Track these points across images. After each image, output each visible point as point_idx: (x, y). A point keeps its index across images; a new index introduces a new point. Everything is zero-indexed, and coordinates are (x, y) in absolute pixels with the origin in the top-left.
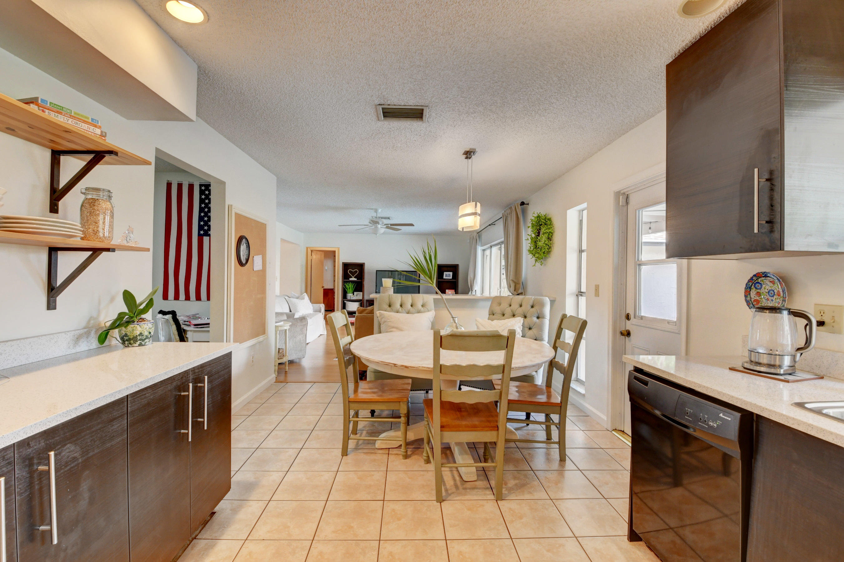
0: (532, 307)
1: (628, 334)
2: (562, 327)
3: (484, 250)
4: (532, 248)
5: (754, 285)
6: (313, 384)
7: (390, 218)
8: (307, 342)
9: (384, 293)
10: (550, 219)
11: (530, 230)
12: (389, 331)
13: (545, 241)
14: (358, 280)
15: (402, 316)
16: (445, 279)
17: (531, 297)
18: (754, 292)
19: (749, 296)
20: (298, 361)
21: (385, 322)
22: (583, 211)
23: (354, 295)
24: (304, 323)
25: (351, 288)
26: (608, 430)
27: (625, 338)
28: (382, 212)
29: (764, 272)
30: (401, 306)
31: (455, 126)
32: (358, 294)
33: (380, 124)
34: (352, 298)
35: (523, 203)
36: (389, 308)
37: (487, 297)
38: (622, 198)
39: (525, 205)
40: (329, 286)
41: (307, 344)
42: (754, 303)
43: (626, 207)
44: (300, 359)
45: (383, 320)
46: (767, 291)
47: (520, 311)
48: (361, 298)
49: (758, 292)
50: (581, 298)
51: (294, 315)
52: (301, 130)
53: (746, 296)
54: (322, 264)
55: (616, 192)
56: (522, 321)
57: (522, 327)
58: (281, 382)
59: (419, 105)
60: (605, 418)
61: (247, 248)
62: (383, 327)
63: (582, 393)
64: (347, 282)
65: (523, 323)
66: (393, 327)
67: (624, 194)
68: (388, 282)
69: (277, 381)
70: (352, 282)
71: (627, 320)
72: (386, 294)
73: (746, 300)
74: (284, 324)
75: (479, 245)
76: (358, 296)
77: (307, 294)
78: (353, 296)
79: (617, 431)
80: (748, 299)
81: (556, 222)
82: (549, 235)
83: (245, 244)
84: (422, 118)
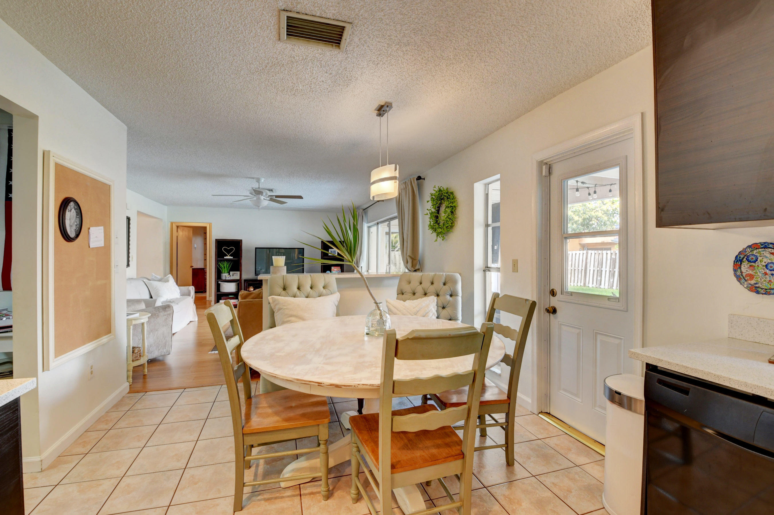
0: (444, 284)
1: (554, 311)
2: (494, 307)
3: (369, 227)
4: (432, 222)
5: (746, 257)
6: (182, 390)
7: (274, 190)
8: (173, 333)
9: (275, 273)
10: (453, 192)
11: (430, 204)
12: (285, 320)
13: (449, 215)
14: (234, 259)
15: (301, 301)
16: (330, 256)
17: (442, 273)
18: (746, 265)
19: (739, 270)
20: (161, 358)
21: (280, 309)
22: (488, 184)
23: (229, 274)
24: (168, 312)
25: (226, 267)
26: (534, 414)
27: (550, 315)
28: (265, 183)
29: (765, 243)
30: (299, 288)
31: (378, 64)
32: (235, 273)
33: (280, 46)
34: (227, 279)
35: (419, 178)
36: (284, 291)
37: (394, 275)
38: (546, 168)
39: (421, 180)
40: (199, 265)
41: (174, 334)
42: (746, 278)
43: (549, 177)
44: (164, 356)
45: (277, 307)
46: (765, 264)
47: (432, 289)
48: (238, 277)
49: (751, 266)
50: (488, 274)
51: (155, 301)
52: (161, 47)
53: (735, 271)
54: (190, 240)
55: (539, 162)
56: (436, 301)
57: (436, 306)
58: (138, 392)
59: (340, 19)
60: (530, 400)
61: (77, 215)
62: (278, 317)
63: (498, 373)
64: (221, 261)
65: (437, 303)
66: (291, 316)
67: (546, 164)
68: (280, 261)
69: (132, 390)
70: (228, 260)
71: (551, 297)
72: (278, 275)
73: (735, 275)
74: (140, 316)
75: (365, 222)
76: (236, 276)
77: (172, 275)
78: (229, 276)
79: (544, 414)
80: (739, 273)
81: (461, 197)
82: (452, 209)
83: (73, 210)
84: (339, 44)
